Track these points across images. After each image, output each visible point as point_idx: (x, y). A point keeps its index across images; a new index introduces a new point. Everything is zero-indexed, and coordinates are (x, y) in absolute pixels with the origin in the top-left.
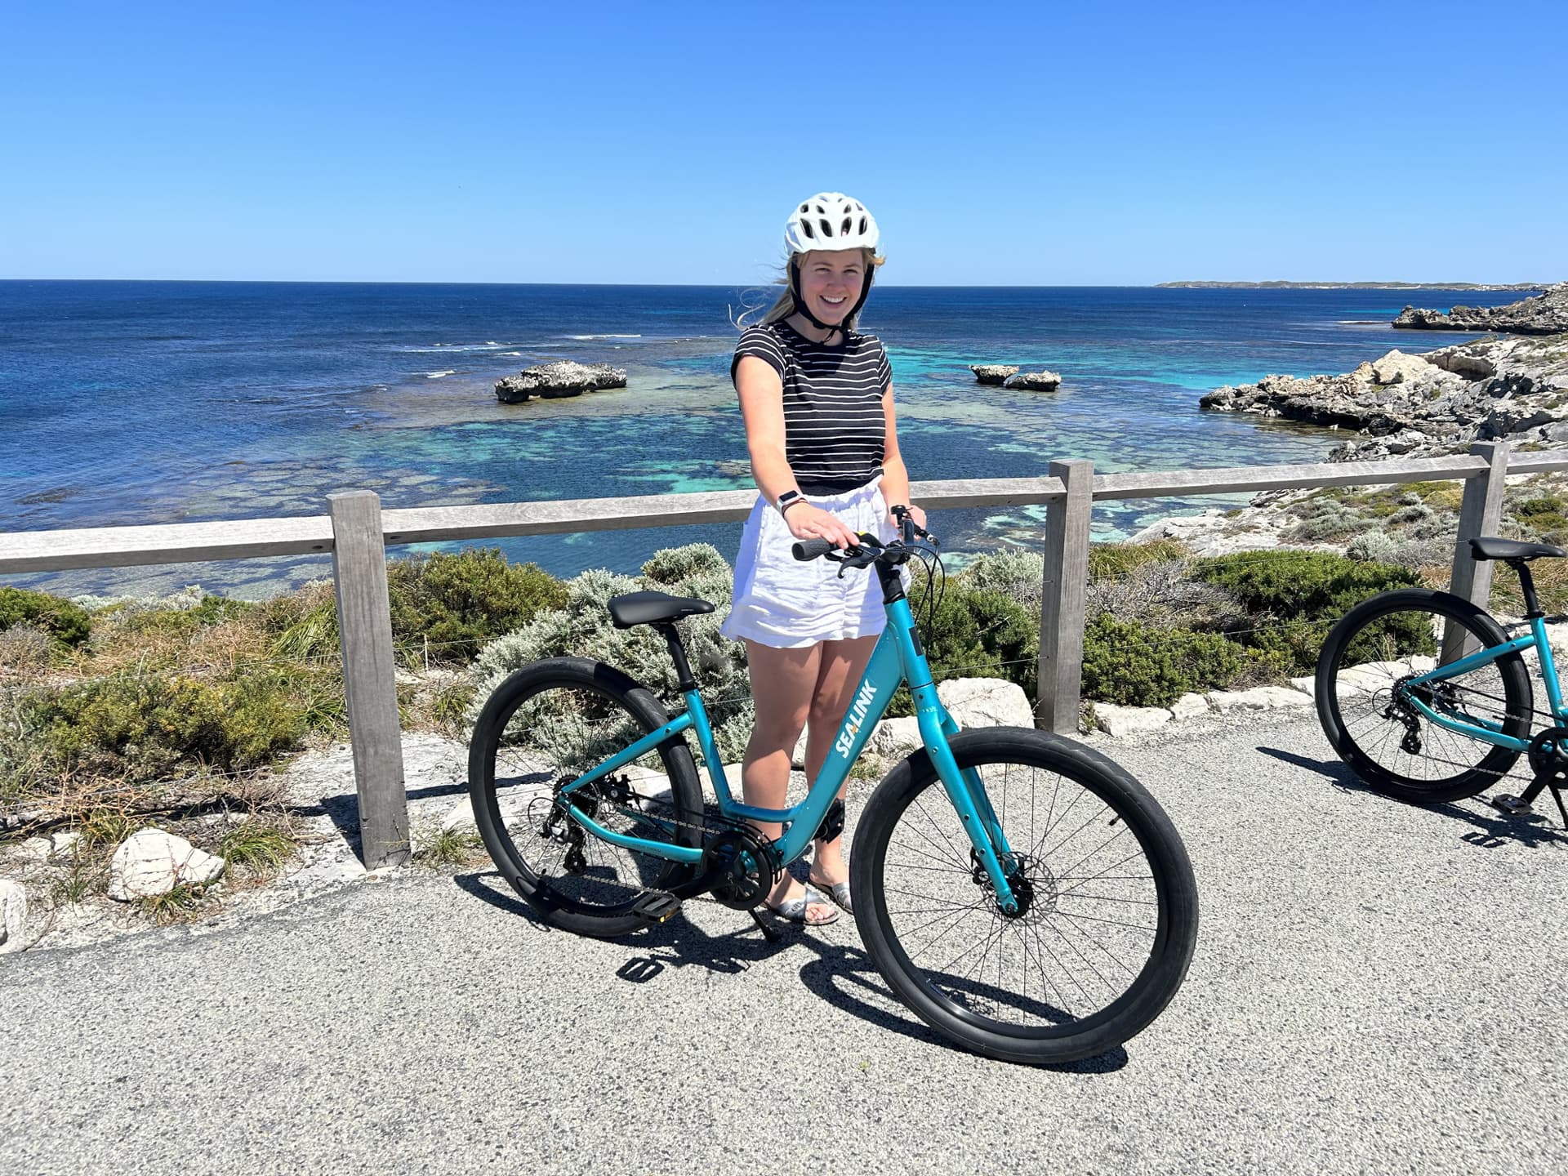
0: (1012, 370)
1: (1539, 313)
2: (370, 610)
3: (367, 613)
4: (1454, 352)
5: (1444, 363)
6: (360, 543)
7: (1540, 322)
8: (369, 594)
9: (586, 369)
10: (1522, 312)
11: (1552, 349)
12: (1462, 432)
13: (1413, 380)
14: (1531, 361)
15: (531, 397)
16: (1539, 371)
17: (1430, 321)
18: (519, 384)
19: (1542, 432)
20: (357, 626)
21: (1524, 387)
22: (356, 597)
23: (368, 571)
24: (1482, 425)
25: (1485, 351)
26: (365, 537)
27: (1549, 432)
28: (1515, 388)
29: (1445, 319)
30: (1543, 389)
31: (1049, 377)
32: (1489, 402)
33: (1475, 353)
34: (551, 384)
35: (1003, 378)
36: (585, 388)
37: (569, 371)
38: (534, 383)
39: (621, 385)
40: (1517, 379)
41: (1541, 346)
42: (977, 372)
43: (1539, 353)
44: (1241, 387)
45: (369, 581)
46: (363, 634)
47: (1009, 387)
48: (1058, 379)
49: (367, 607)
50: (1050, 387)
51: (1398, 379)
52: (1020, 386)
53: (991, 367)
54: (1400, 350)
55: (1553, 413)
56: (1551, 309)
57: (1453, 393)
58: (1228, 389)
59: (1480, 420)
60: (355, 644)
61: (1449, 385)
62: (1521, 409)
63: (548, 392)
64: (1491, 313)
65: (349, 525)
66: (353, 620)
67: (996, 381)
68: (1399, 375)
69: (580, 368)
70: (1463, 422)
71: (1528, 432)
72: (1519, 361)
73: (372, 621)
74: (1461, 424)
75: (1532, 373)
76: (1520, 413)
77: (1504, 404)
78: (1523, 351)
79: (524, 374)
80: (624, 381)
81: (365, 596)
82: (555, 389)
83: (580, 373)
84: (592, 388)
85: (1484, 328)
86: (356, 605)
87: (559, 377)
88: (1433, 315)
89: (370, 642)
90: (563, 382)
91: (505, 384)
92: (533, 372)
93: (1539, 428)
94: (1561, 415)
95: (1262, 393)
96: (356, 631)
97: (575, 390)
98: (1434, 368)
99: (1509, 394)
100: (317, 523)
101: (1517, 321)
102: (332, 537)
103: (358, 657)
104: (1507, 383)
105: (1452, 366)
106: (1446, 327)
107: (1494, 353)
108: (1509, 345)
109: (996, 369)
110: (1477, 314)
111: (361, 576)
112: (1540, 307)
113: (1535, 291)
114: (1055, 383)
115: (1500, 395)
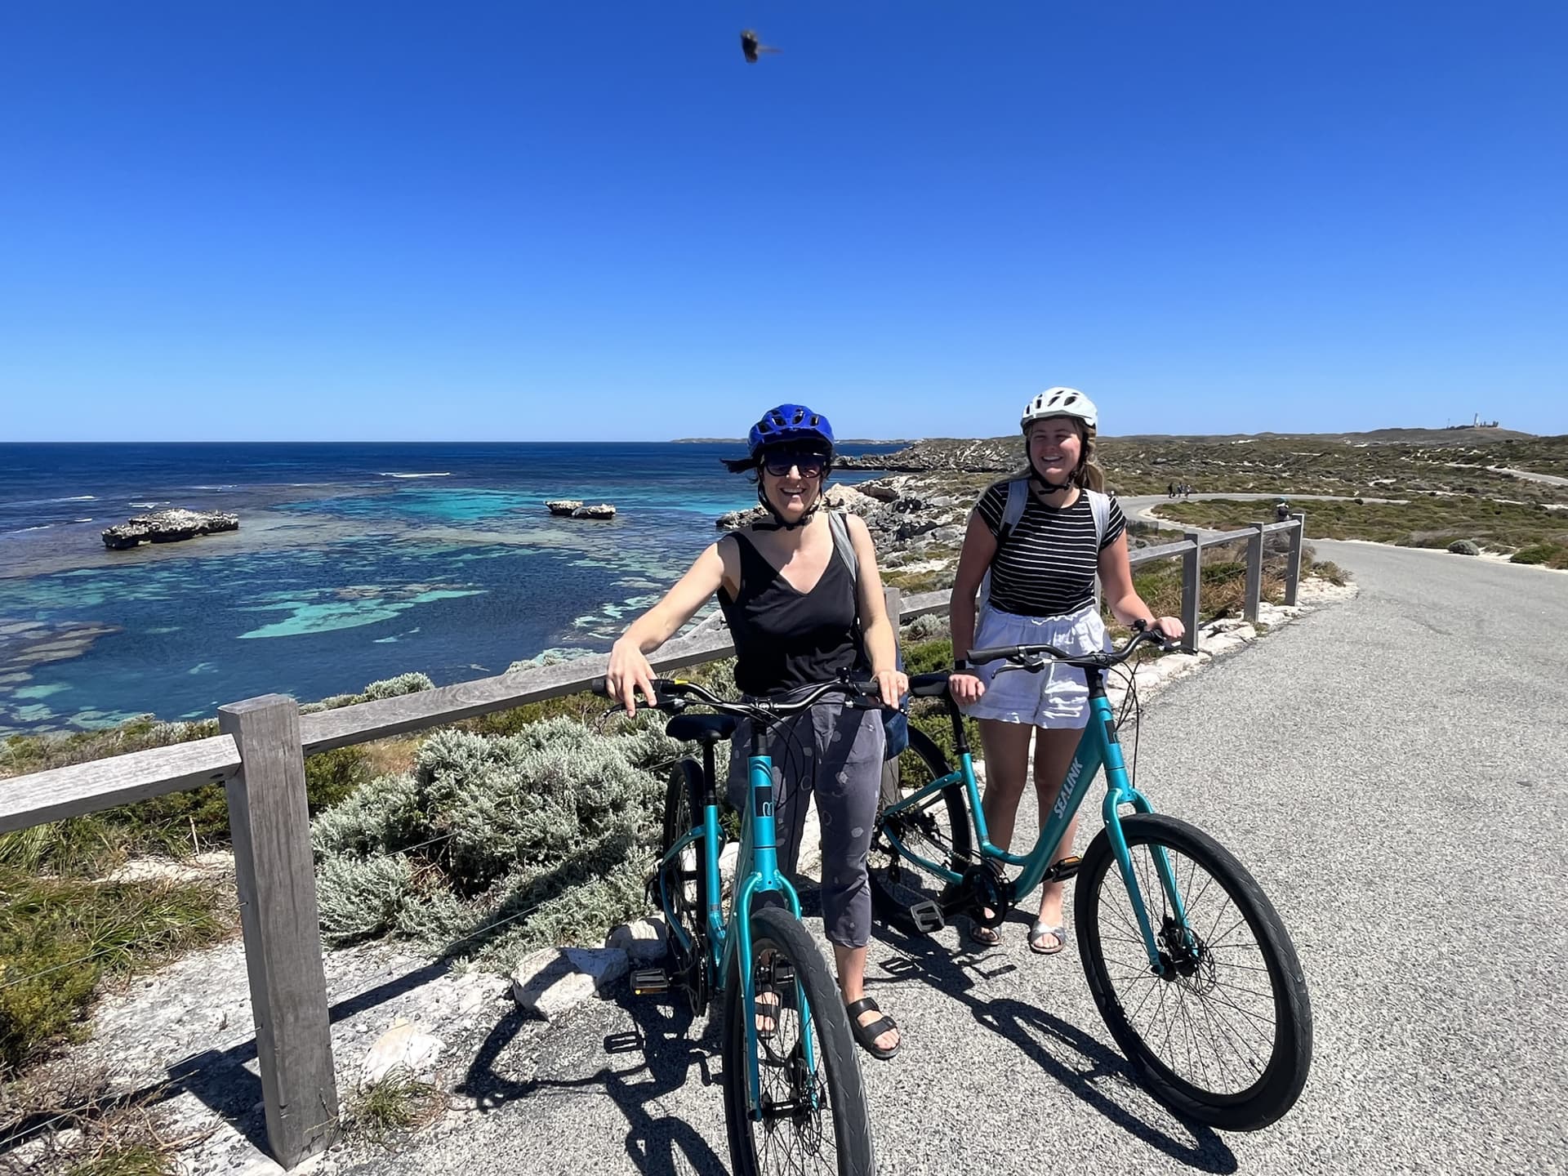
0: (577, 504)
1: (912, 458)
2: (288, 842)
3: (283, 848)
4: (872, 484)
5: (867, 491)
6: (276, 761)
7: (913, 464)
8: (286, 823)
9: (196, 516)
10: (902, 458)
11: (928, 481)
12: (887, 537)
13: (850, 503)
14: (918, 489)
15: (141, 543)
16: (924, 495)
17: (850, 464)
18: (128, 531)
19: (932, 534)
20: (271, 865)
21: (916, 506)
22: (269, 831)
23: (285, 795)
24: (898, 531)
25: (890, 483)
26: (281, 753)
27: (937, 534)
28: (911, 506)
29: (859, 463)
30: (928, 507)
31: (606, 509)
32: (897, 516)
33: (884, 484)
34: (161, 529)
35: (572, 511)
36: (197, 532)
37: (180, 518)
38: (144, 530)
39: (235, 527)
40: (912, 501)
41: (921, 479)
42: (551, 506)
43: (921, 484)
44: (742, 512)
45: (285, 809)
46: (280, 875)
47: (576, 517)
48: (614, 510)
49: (283, 840)
50: (607, 516)
51: (841, 503)
52: (584, 516)
53: (562, 503)
54: (841, 484)
55: (937, 522)
56: (918, 456)
57: (875, 511)
58: (734, 514)
59: (896, 528)
60: (269, 889)
61: (871, 506)
62: (919, 520)
63: (156, 537)
64: (885, 458)
65: (261, 743)
66: (266, 860)
67: (566, 513)
68: (841, 500)
69: (190, 514)
70: (886, 530)
71: (925, 535)
72: (910, 489)
73: (289, 856)
74: (884, 531)
75: (920, 497)
76: (918, 523)
77: (908, 517)
78: (912, 482)
79: (132, 523)
80: (236, 524)
81: (281, 826)
82: (166, 534)
83: (191, 519)
84: (204, 531)
85: (882, 468)
86: (270, 841)
87: (170, 523)
88: (851, 461)
89: (288, 881)
90: (174, 527)
91: (112, 532)
92: (141, 520)
93: (930, 532)
94: (942, 522)
95: (756, 515)
96: (271, 872)
97: (187, 534)
98: (861, 495)
99: (909, 510)
100: (216, 747)
101: (900, 464)
102: (240, 761)
103: (272, 905)
104: (907, 503)
105: (872, 494)
106: (860, 468)
107: (895, 484)
108: (903, 479)
109: (566, 503)
110: (877, 459)
111: (276, 803)
112: (912, 455)
113: (906, 444)
114: (611, 513)
115: (904, 511)
